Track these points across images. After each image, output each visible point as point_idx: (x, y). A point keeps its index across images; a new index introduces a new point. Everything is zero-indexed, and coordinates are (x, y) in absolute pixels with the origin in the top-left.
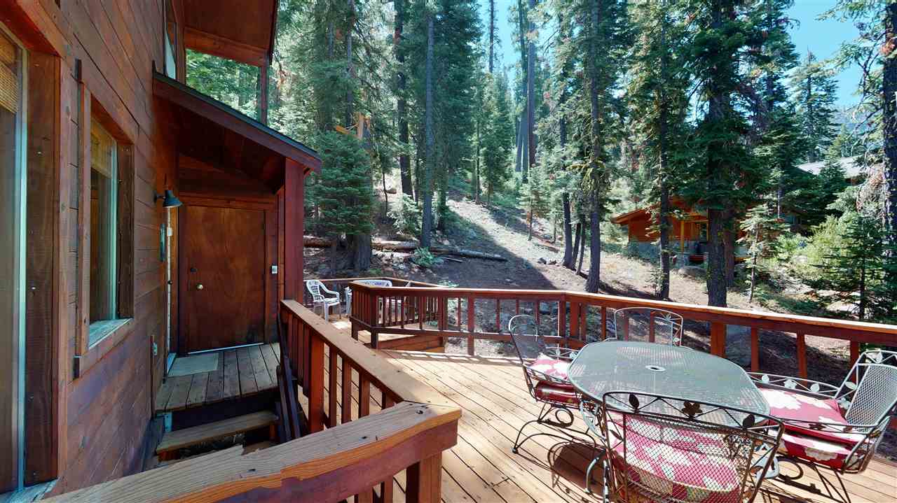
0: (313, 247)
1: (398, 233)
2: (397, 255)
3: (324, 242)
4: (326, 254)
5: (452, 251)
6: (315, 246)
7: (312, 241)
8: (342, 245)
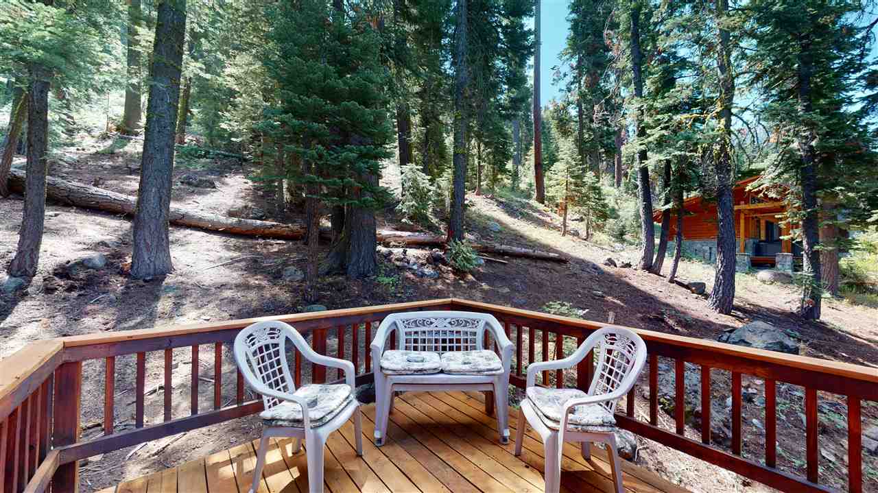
0: (273, 239)
1: (403, 220)
2: (412, 252)
3: (292, 231)
4: (298, 250)
5: (487, 247)
6: (277, 236)
7: (274, 229)
8: (323, 237)
